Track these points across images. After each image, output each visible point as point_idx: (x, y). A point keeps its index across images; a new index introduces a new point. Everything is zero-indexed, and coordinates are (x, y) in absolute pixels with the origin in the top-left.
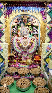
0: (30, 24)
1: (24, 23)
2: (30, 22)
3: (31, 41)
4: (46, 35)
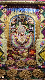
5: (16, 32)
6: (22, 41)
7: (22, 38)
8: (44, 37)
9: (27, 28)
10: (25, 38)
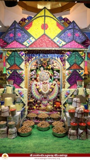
2: (50, 66)
3: (52, 86)
4: (66, 81)
5: (37, 79)
6: (45, 91)
7: (45, 87)
8: (70, 85)
9: (50, 74)
10: (49, 88)
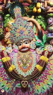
0: (40, 10)
1: (22, 6)
2: (39, 5)
3: (42, 58)
5: (4, 38)
6: (25, 71)
7: (25, 60)
9: (39, 27)
10: (35, 62)
